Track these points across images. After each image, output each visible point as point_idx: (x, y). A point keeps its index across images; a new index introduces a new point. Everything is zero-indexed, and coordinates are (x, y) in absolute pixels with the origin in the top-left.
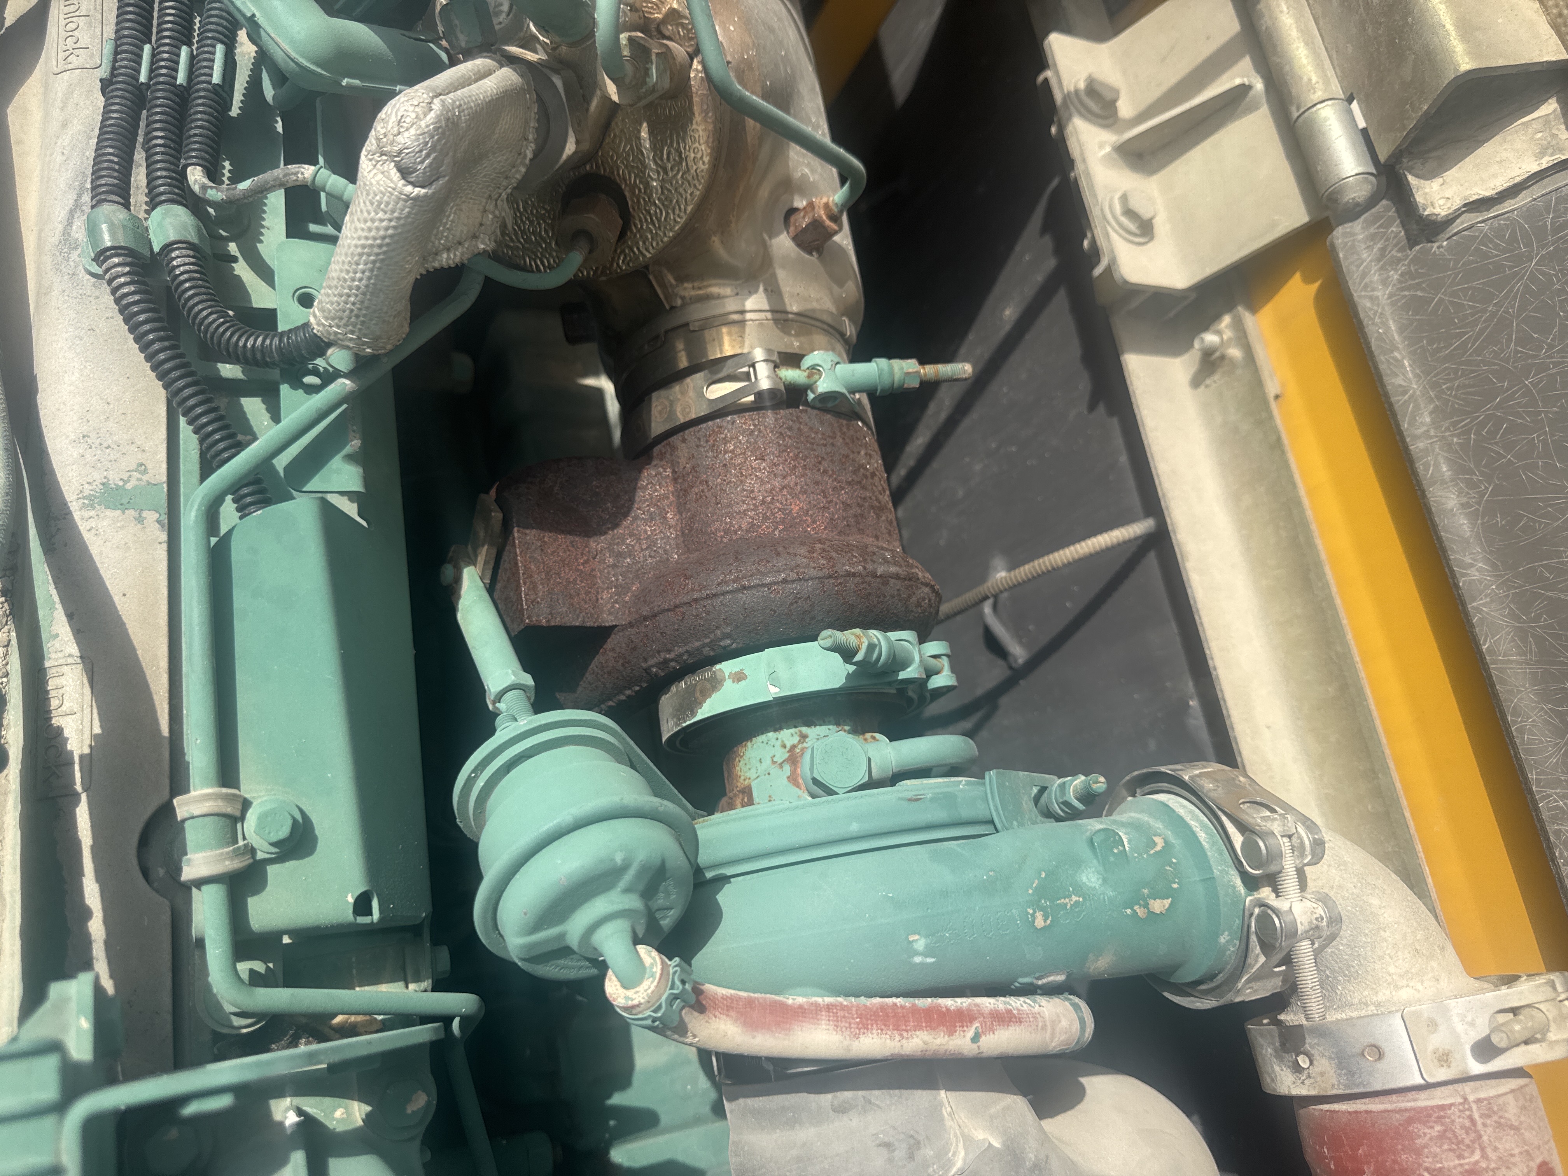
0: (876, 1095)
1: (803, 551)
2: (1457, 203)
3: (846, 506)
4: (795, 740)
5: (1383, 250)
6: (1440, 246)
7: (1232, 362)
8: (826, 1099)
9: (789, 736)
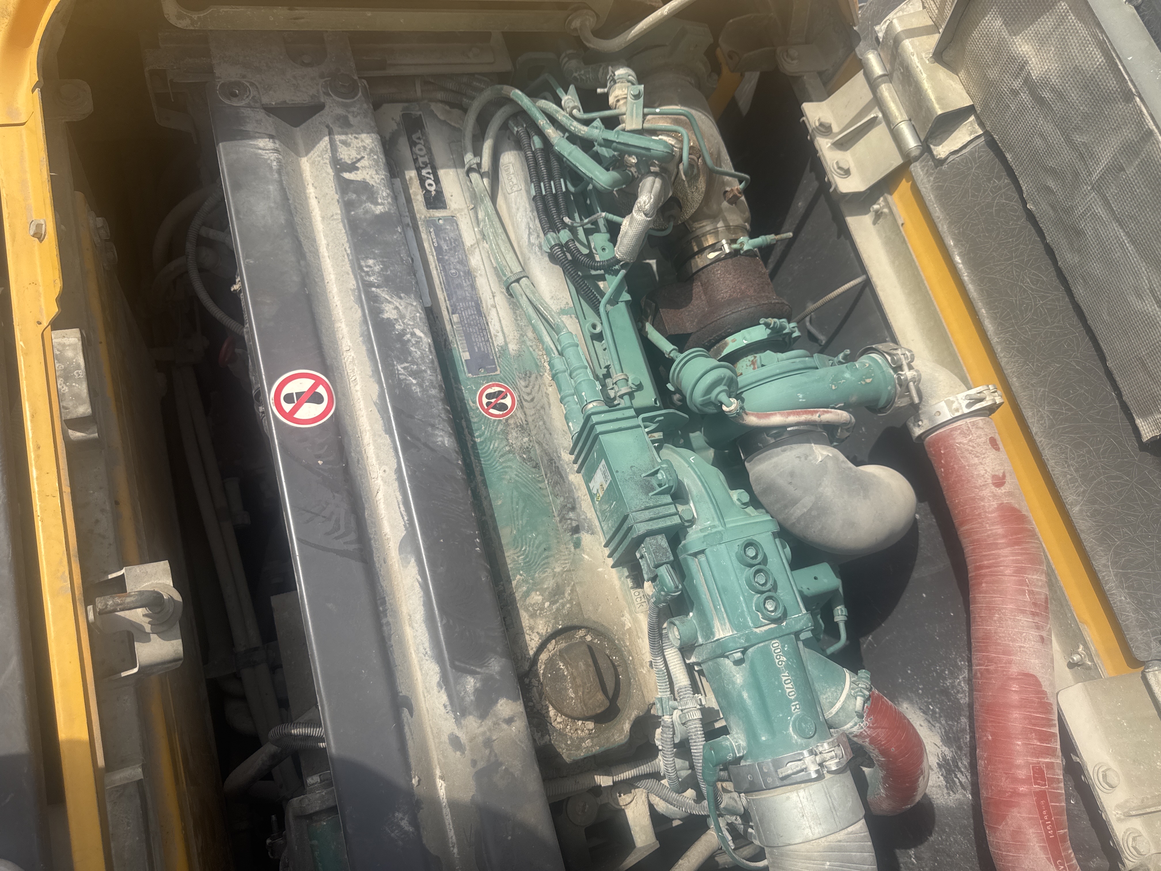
0: (794, 446)
1: (749, 299)
2: (947, 153)
3: (758, 285)
4: (753, 358)
5: (927, 170)
6: (945, 167)
7: (885, 213)
8: (779, 449)
9: (751, 358)
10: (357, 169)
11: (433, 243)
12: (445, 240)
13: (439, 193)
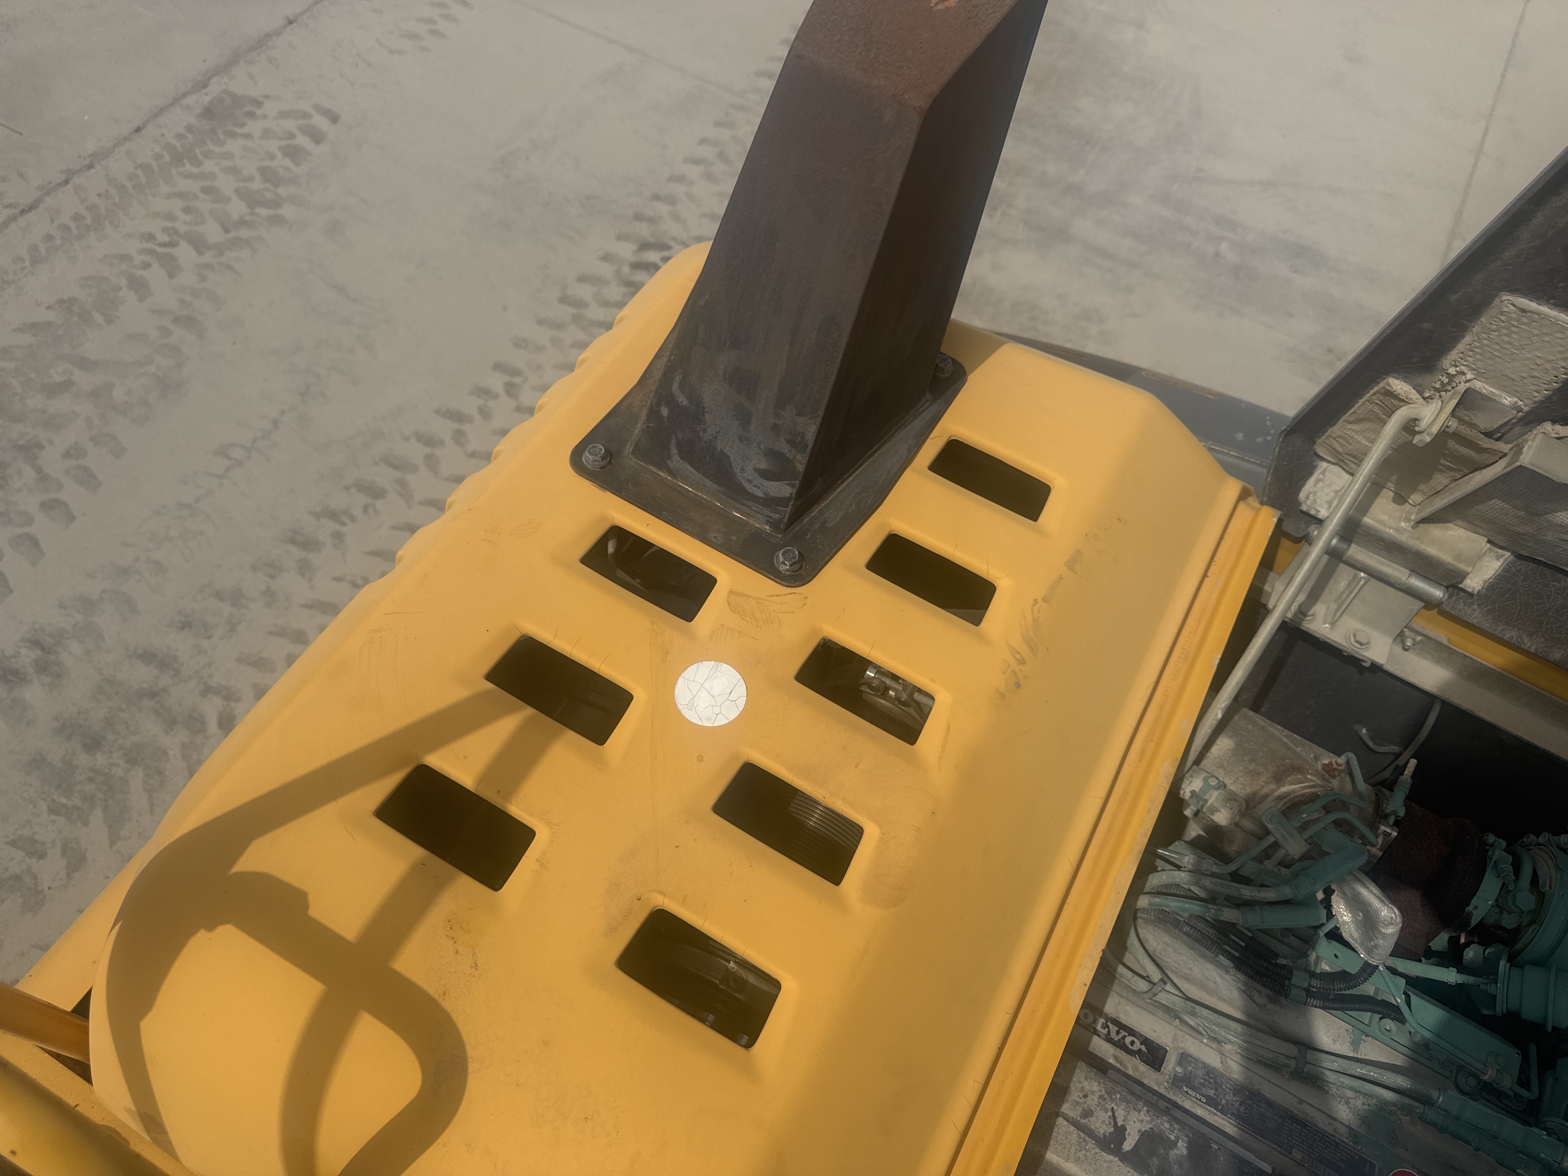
2: (1482, 584)
5: (1464, 602)
6: (1483, 592)
7: (1420, 641)
10: (1123, 1129)
11: (1200, 1100)
12: (1203, 1085)
13: (1145, 1041)
